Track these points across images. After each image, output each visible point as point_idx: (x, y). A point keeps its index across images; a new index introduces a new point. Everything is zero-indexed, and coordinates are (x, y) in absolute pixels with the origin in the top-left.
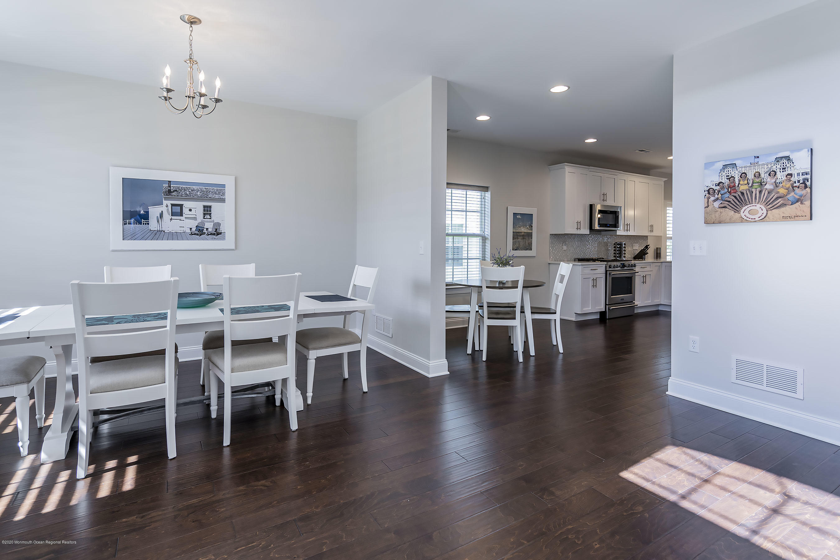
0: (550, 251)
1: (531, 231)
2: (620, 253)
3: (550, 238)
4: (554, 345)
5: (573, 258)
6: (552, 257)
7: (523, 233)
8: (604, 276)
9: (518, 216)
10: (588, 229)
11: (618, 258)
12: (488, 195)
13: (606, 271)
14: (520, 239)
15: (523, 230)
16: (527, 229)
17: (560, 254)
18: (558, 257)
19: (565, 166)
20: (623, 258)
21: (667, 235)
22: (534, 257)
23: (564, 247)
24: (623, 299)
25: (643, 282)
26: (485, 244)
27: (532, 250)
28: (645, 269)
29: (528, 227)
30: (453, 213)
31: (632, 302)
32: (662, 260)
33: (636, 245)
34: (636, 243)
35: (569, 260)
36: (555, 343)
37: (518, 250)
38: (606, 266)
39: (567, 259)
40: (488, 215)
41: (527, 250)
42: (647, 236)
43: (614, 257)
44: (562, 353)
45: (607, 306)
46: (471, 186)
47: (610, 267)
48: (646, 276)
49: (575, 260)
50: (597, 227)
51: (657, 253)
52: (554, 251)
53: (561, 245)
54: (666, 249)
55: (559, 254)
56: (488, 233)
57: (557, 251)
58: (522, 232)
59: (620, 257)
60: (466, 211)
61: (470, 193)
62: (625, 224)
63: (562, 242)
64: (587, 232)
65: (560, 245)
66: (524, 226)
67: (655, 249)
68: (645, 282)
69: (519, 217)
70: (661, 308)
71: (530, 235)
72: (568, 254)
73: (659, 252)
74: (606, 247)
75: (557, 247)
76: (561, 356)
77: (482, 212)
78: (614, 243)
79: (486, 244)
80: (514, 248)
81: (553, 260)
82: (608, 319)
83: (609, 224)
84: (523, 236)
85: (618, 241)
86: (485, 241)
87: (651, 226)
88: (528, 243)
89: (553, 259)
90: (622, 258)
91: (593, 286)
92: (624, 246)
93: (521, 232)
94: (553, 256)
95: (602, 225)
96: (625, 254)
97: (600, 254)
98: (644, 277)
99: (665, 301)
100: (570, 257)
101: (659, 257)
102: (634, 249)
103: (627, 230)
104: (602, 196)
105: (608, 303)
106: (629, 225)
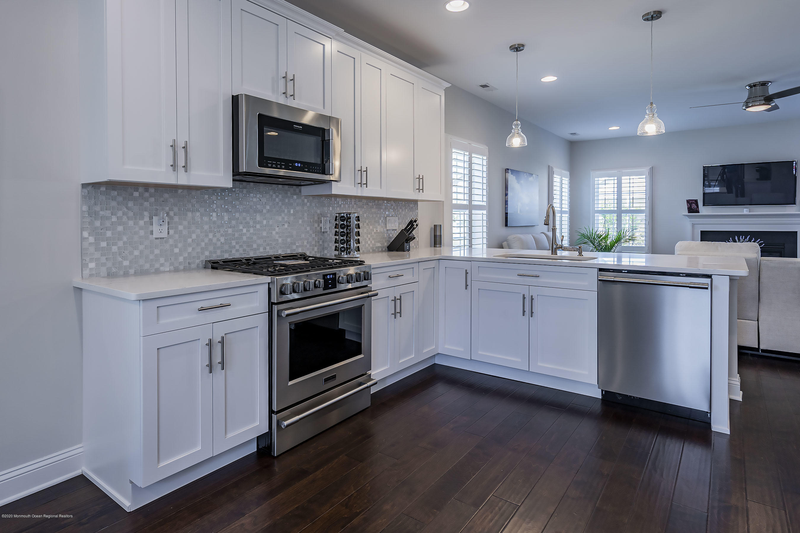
0: (85, 243)
3: (84, 197)
6: (92, 265)
8: (263, 321)
10: (227, 173)
13: (271, 304)
20: (354, 254)
21: (453, 200)
23: (155, 228)
24: (333, 377)
25: (395, 314)
28: (400, 281)
31: (362, 375)
32: (444, 252)
33: (388, 222)
35: (182, 267)
38: (269, 289)
39: (171, 265)
42: (415, 202)
45: (275, 417)
48: (401, 296)
51: (435, 236)
52: (103, 245)
53: (140, 222)
54: (452, 227)
57: (120, 244)
59: (348, 250)
62: (357, 168)
64: (226, 180)
67: (431, 228)
68: (400, 313)
70: (438, 361)
72: (176, 250)
73: (438, 234)
74: (316, 226)
81: (104, 275)
82: (278, 456)
83: (298, 162)
87: (419, 178)
89: (103, 269)
92: (357, 222)
94: (103, 261)
95: (270, 163)
96: (359, 243)
97: (297, 244)
98: (395, 300)
99: (446, 346)
100: (185, 258)
101: (438, 246)
102: (388, 228)
103: (361, 183)
104: (282, 82)
105: (275, 408)
106: (366, 171)
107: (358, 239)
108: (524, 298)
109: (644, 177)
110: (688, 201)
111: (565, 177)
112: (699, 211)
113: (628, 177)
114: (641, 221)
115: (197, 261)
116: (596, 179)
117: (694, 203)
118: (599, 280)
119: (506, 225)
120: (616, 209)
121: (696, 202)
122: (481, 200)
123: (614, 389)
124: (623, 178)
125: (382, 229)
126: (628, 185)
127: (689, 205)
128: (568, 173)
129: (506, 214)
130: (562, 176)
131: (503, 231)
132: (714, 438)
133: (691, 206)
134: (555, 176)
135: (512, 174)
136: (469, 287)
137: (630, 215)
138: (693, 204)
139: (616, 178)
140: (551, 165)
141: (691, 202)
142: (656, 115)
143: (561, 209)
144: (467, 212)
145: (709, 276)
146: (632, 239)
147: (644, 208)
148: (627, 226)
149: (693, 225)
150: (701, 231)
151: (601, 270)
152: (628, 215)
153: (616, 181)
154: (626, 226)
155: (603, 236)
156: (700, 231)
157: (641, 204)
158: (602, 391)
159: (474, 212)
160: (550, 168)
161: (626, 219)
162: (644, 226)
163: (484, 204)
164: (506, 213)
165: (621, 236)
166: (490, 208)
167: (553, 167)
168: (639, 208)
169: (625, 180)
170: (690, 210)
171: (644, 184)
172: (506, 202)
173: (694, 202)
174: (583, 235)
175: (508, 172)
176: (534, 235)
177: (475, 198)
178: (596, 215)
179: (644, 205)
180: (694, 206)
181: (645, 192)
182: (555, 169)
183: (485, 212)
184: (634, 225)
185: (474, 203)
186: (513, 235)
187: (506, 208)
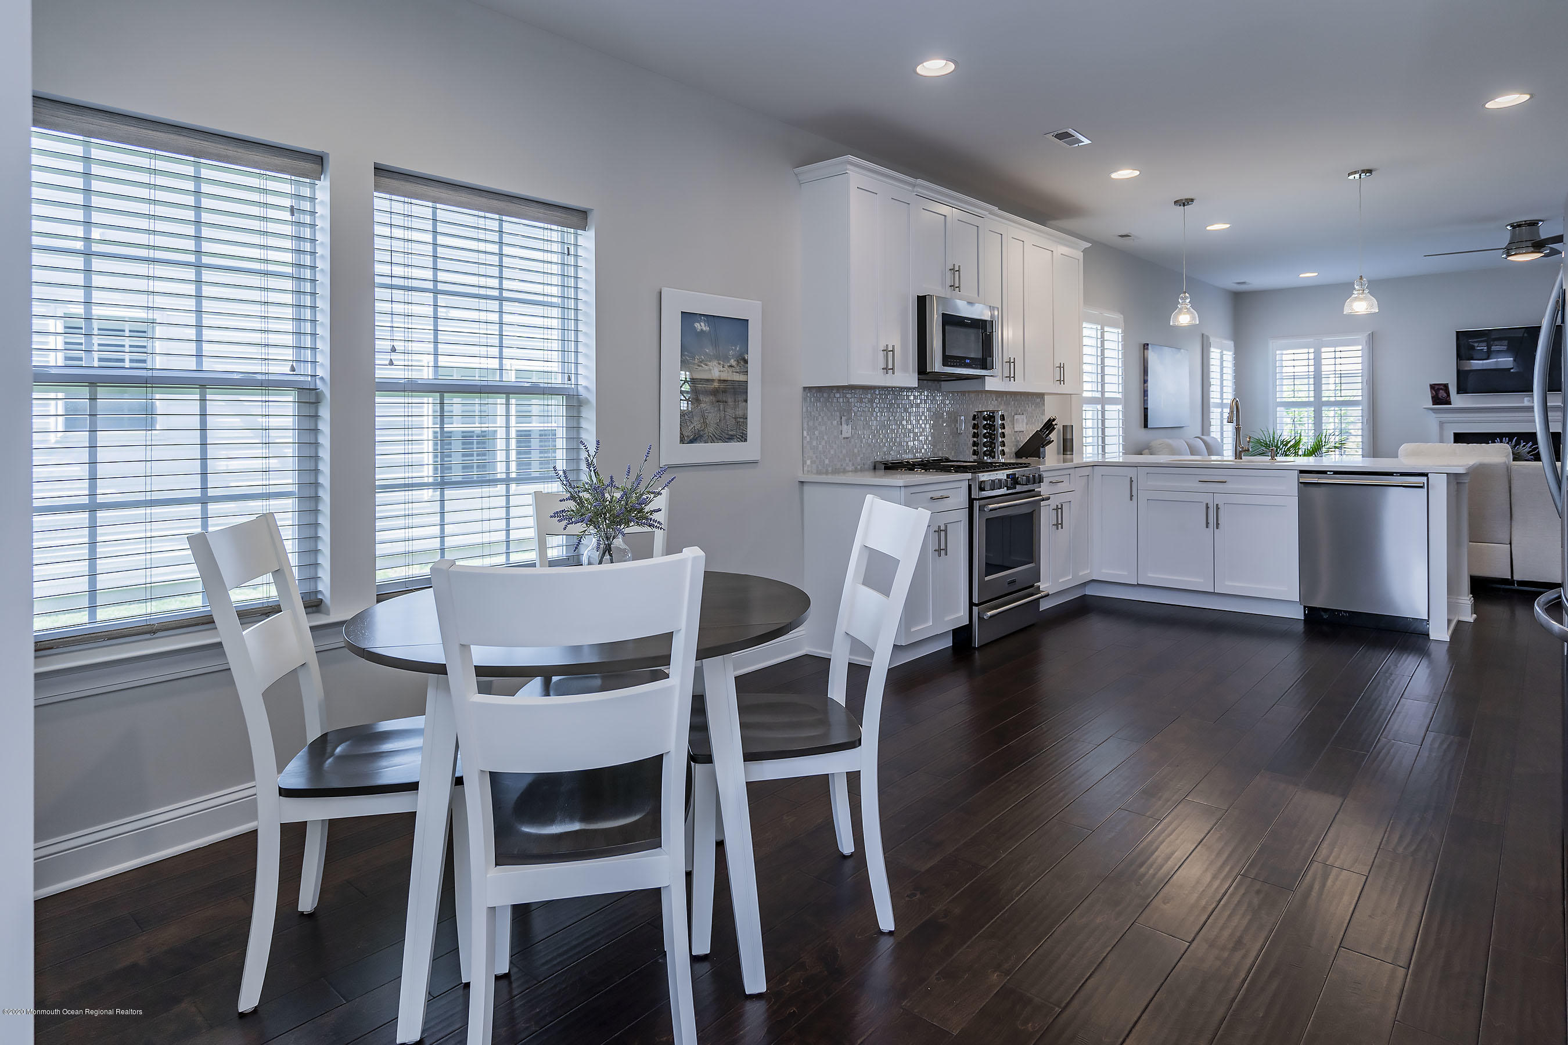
0: (805, 442)
1: (741, 378)
2: (992, 444)
3: (804, 399)
4: (845, 857)
5: (869, 463)
6: (808, 462)
7: (716, 384)
8: (964, 515)
9: (697, 325)
10: (913, 371)
11: (985, 458)
12: (587, 240)
13: (971, 501)
14: (706, 403)
15: (716, 371)
16: (730, 370)
17: (832, 452)
18: (827, 462)
19: (849, 167)
20: (999, 458)
21: (1084, 392)
22: (755, 462)
23: (844, 427)
24: (1014, 582)
25: (1057, 525)
26: (579, 423)
27: (746, 440)
28: (1060, 488)
29: (733, 362)
30: (442, 300)
31: (1032, 586)
33: (1021, 421)
34: (1019, 414)
35: (859, 467)
36: (846, 845)
37: (701, 442)
38: (970, 486)
39: (853, 465)
40: (586, 314)
41: (730, 439)
42: (1041, 396)
43: (975, 453)
44: (891, 933)
45: (975, 609)
46: (515, 200)
47: (982, 489)
48: (1061, 506)
49: (875, 468)
50: (936, 365)
51: (1064, 440)
52: (814, 443)
53: (835, 423)
54: (1082, 428)
55: (829, 451)
56: (586, 380)
57: (823, 443)
58: (713, 380)
59: (991, 453)
60: (501, 299)
61: (514, 226)
62: (1005, 360)
63: (838, 413)
64: (912, 380)
65: (832, 423)
66: (722, 358)
68: (1061, 525)
69: (701, 326)
70: (1089, 591)
71: (738, 391)
72: (856, 451)
73: (1069, 437)
74: (953, 426)
75: (823, 428)
76: (886, 945)
77: (568, 307)
78: (975, 416)
79: (584, 424)
80: (686, 434)
81: (815, 471)
82: (980, 647)
83: (968, 358)
84: (715, 392)
85: (986, 406)
86: (579, 412)
87: (1060, 367)
88: (736, 418)
89: (814, 466)
90: (997, 457)
91: (939, 551)
92: (1000, 422)
93: (708, 380)
94: (814, 459)
95: (949, 361)
96: (1004, 446)
97: (938, 447)
98: (1057, 509)
99: (1104, 571)
100: (861, 460)
101: (1068, 453)
102: (1016, 429)
103: (1009, 377)
104: (949, 274)
105: (975, 600)
106: (1014, 362)
107: (1003, 441)
108: (1207, 508)
109: (1360, 347)
110: (1433, 387)
111: (1226, 350)
112: (1450, 402)
113: (1333, 349)
114: (1355, 420)
115: (869, 462)
116: (1278, 352)
117: (1442, 389)
118: (1301, 483)
119: (1146, 426)
120: (1312, 399)
121: (1446, 387)
122: (1117, 391)
123: (1318, 603)
124: (1323, 350)
125: (1010, 431)
126: (1332, 361)
127: (1434, 392)
128: (1231, 344)
129: (1146, 410)
130: (1222, 349)
131: (1142, 435)
132: (1433, 647)
133: (1437, 394)
134: (1212, 349)
135: (1153, 351)
136: (1135, 498)
137: (1337, 409)
138: (1441, 391)
139: (1312, 350)
140: (1206, 333)
141: (1437, 387)
142: (1367, 291)
143: (1222, 401)
144: (1099, 407)
145: (1425, 475)
146: (1340, 446)
147: (1360, 398)
148: (1332, 426)
149: (1441, 424)
150: (1455, 434)
151: (1301, 472)
152: (1333, 409)
153: (1312, 356)
154: (1330, 425)
155: (1292, 443)
156: (1452, 434)
157: (1355, 391)
158: (1305, 607)
159: (1107, 407)
160: (1205, 337)
161: (1329, 414)
162: (1360, 426)
163: (1119, 396)
164: (1145, 408)
165: (1322, 442)
166: (1126, 402)
167: (1209, 336)
168: (1352, 399)
169: (1327, 353)
170: (1436, 400)
171: (1360, 360)
172: (1145, 393)
173: (1442, 387)
174: (1259, 441)
175: (1147, 349)
176: (1188, 440)
177: (1107, 388)
178: (1278, 409)
179: (1360, 393)
180: (1442, 394)
181: (1362, 373)
182: (1212, 340)
183: (1120, 407)
184: (1343, 426)
185: (1107, 395)
186: (1157, 439)
187: (1145, 402)
